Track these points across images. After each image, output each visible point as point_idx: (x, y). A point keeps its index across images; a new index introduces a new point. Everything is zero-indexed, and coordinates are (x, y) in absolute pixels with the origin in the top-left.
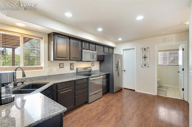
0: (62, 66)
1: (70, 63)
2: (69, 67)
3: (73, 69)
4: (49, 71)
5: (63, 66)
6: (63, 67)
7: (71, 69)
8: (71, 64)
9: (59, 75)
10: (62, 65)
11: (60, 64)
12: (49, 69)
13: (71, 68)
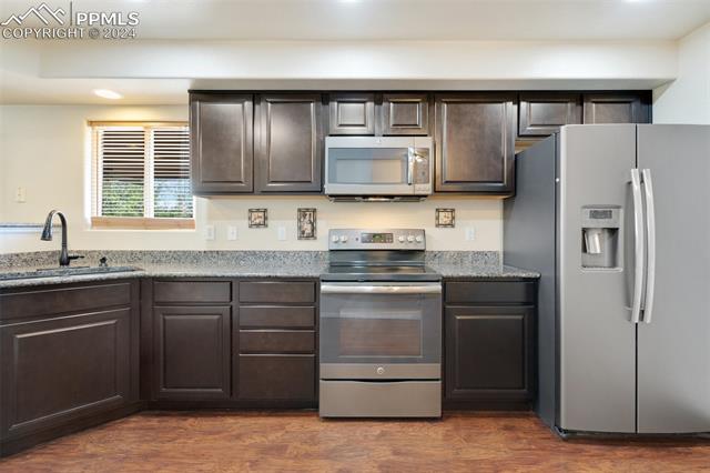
0: (257, 221)
1: (299, 210)
2: (294, 223)
3: (312, 236)
4: (210, 235)
5: (266, 218)
6: (265, 225)
7: (303, 235)
8: (303, 213)
9: (245, 252)
10: (261, 214)
11: (250, 211)
12: (210, 230)
13: (300, 228)
